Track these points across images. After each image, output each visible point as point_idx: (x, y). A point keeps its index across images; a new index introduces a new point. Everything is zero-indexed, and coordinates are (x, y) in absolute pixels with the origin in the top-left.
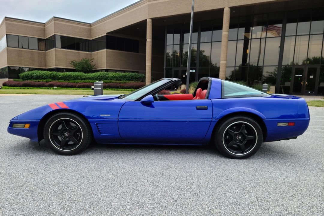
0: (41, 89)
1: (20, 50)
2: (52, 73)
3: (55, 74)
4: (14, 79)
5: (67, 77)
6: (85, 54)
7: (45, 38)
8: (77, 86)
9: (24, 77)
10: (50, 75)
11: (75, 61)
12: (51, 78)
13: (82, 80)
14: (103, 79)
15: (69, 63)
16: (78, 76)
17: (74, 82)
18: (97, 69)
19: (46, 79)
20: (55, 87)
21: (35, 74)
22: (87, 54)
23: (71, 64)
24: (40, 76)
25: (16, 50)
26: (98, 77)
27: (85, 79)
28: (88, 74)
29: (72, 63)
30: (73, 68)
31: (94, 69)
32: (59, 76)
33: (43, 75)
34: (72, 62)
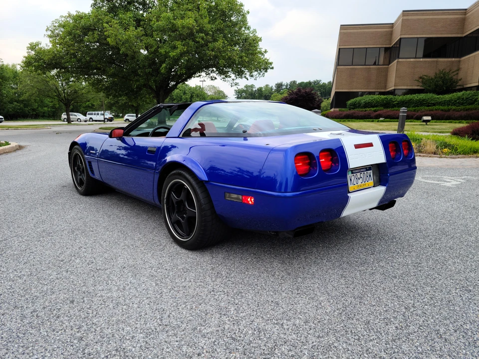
0: (364, 121)
1: (353, 68)
2: (385, 98)
3: (389, 99)
4: (340, 109)
5: (406, 103)
6: (447, 61)
7: (391, 46)
8: (414, 117)
9: (351, 106)
10: (383, 100)
11: (426, 76)
12: (382, 105)
13: (428, 106)
14: (465, 103)
15: (416, 80)
16: (424, 100)
17: (415, 110)
18: (465, 86)
19: (376, 106)
20: (381, 119)
21: (363, 101)
22: (453, 62)
23: (418, 81)
24: (369, 102)
25: (348, 68)
26: (456, 101)
27: (434, 105)
28: (441, 96)
29: (421, 80)
30: (419, 88)
31: (458, 88)
32: (394, 102)
33: (373, 102)
34: (421, 78)
